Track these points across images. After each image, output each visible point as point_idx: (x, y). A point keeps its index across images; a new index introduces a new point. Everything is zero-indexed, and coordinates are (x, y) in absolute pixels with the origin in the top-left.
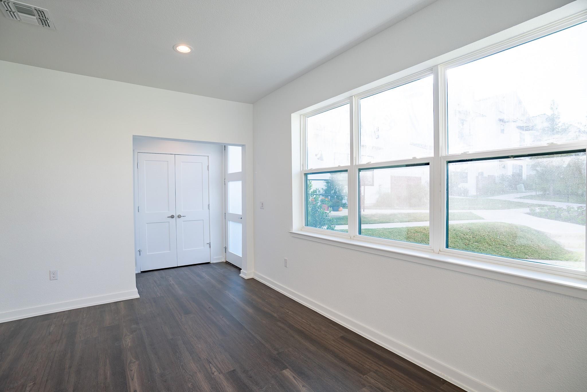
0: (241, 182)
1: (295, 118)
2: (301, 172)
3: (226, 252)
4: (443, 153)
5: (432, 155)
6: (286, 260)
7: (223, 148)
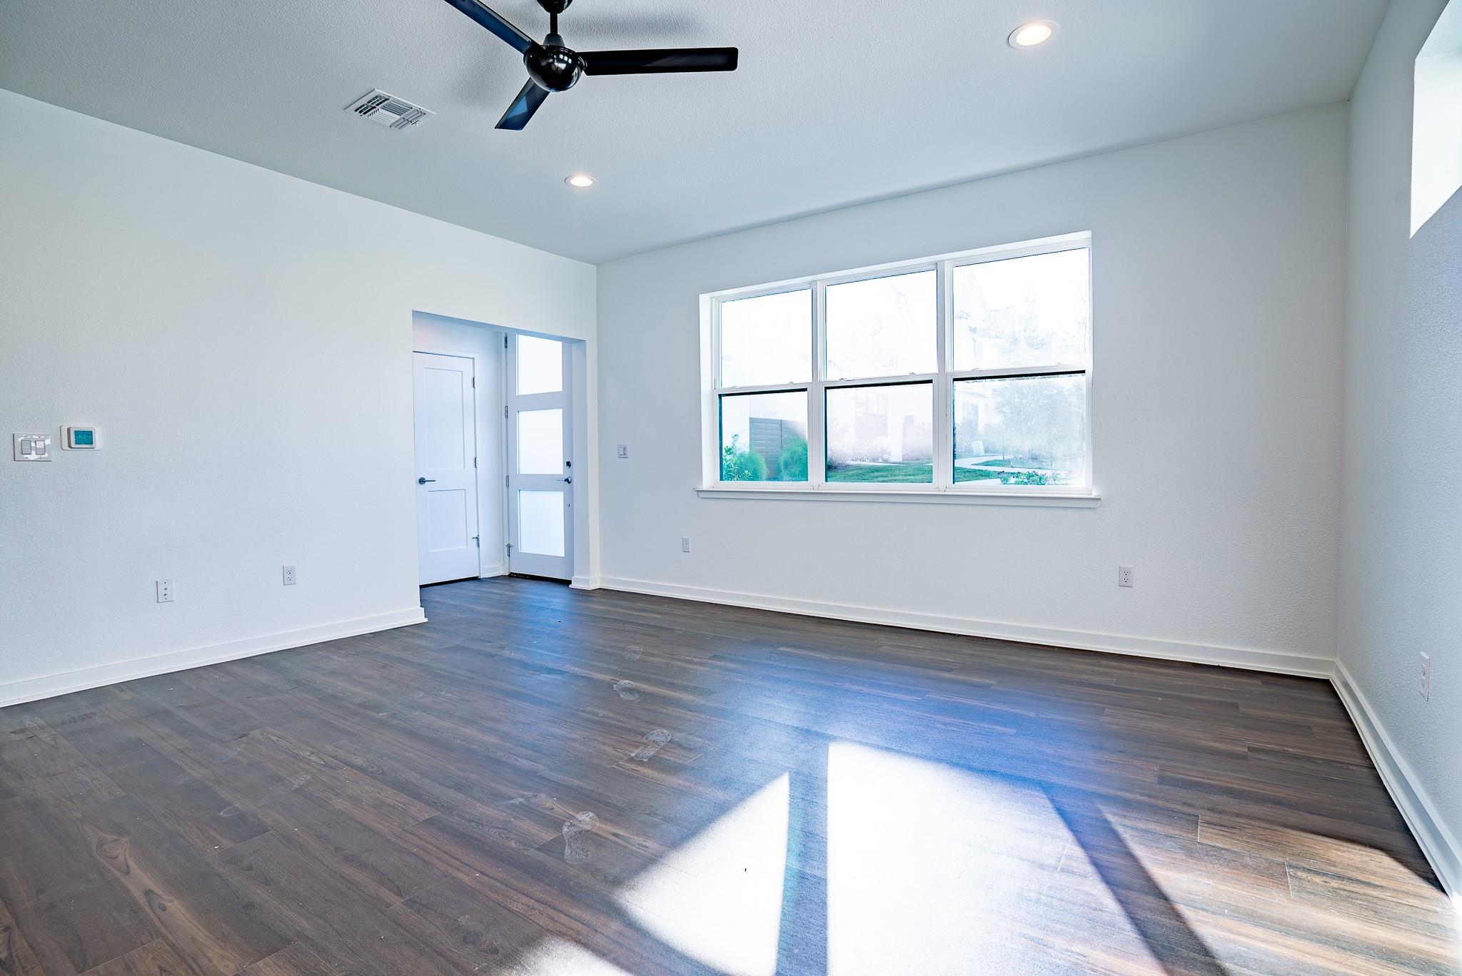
0: (561, 410)
1: (704, 299)
2: (712, 391)
3: (509, 555)
4: (949, 369)
5: (935, 370)
6: (688, 540)
7: (503, 341)
